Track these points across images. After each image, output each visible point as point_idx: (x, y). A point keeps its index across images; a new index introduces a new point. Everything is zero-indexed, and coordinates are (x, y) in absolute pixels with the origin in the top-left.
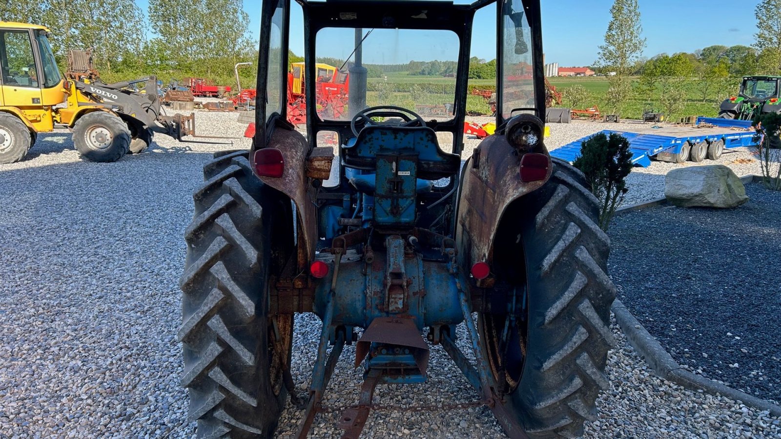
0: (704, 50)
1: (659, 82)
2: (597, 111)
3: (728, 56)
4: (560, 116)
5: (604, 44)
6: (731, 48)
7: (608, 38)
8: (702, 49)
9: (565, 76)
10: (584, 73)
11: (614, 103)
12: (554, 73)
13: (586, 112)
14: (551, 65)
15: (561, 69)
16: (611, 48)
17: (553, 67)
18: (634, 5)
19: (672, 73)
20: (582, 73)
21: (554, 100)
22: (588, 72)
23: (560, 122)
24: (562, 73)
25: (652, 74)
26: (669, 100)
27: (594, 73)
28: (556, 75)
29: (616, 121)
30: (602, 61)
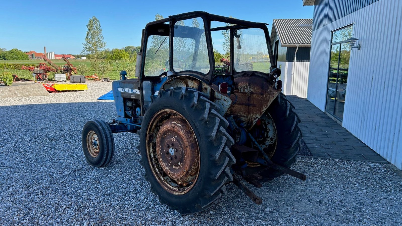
0: (126, 48)
1: (114, 62)
2: (97, 76)
3: (136, 51)
4: (80, 79)
5: (85, 43)
6: (137, 47)
7: (87, 40)
8: (125, 47)
9: (59, 59)
10: (70, 58)
11: (103, 73)
12: (52, 57)
13: (91, 77)
14: (50, 53)
15: (56, 56)
16: (89, 45)
17: (51, 54)
18: (99, 25)
19: (120, 58)
20: (69, 58)
21: (73, 72)
22: (72, 57)
23: (80, 82)
24: (57, 57)
25: (112, 58)
26: (128, 70)
27: (75, 58)
28: (54, 58)
29: (108, 81)
30: (85, 51)
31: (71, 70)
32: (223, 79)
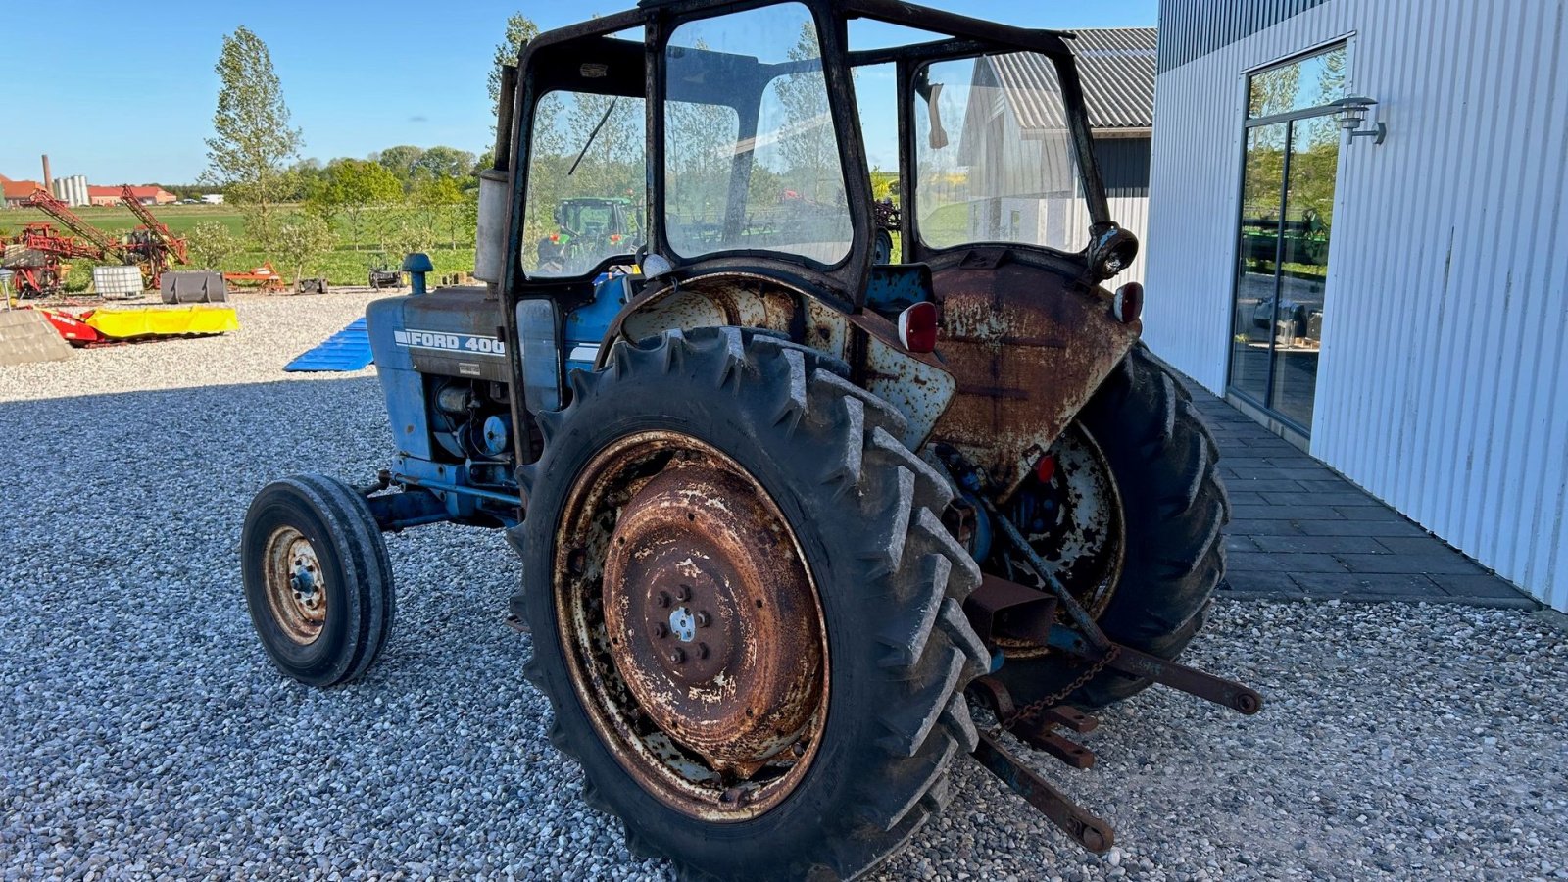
0: (385, 154)
1: (343, 213)
2: (272, 273)
3: (427, 165)
4: (205, 287)
5: (217, 136)
6: (430, 151)
7: (222, 124)
8: (381, 152)
9: (109, 205)
10: (152, 198)
11: (297, 257)
12: (79, 197)
13: (250, 276)
14: (69, 182)
15: (93, 191)
16: (232, 146)
17: (74, 186)
18: (263, 60)
19: (366, 196)
20: (149, 198)
21: (170, 256)
22: (162, 197)
23: (205, 300)
24: (100, 198)
25: (329, 198)
26: (403, 245)
27: (174, 197)
28: (87, 203)
29: (320, 291)
30: (218, 173)
31: (164, 249)
32: (890, 284)
